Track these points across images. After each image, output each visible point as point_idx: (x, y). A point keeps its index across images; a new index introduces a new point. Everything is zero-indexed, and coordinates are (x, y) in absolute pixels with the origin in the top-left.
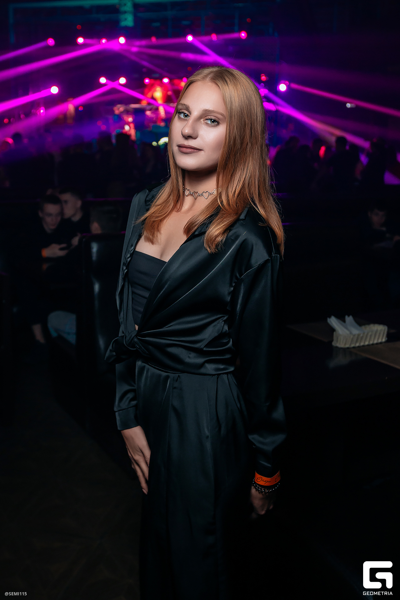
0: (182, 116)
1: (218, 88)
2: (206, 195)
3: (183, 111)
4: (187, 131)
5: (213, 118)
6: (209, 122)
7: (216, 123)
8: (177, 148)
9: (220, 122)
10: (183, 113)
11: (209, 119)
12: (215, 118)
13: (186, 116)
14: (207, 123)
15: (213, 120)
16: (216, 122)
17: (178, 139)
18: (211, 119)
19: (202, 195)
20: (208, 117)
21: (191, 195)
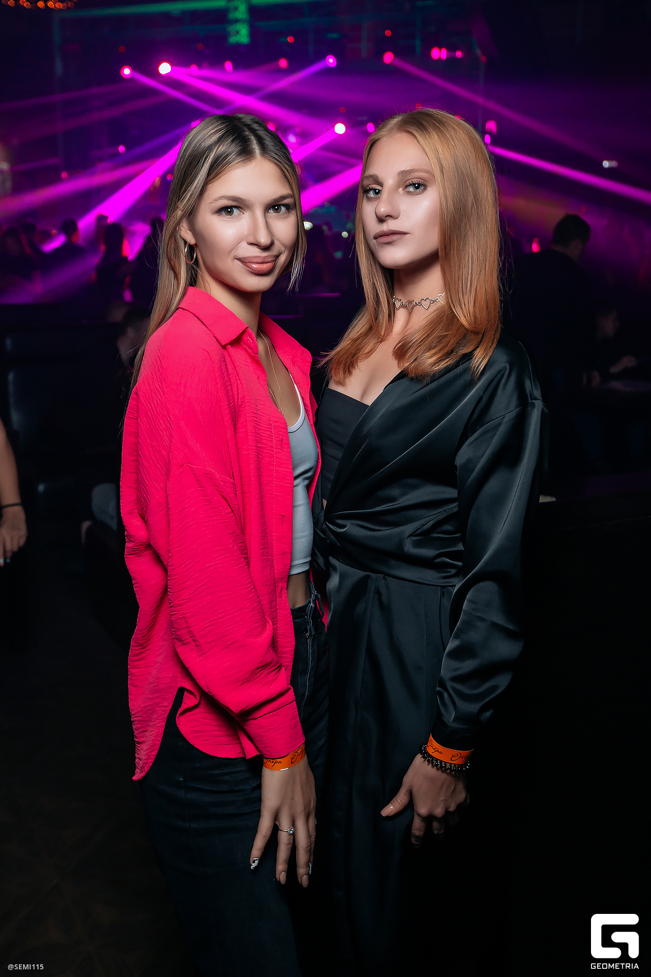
0: (371, 194)
1: (411, 137)
2: (426, 304)
3: (370, 186)
4: (382, 209)
5: (415, 181)
6: (411, 189)
7: (422, 188)
8: (374, 241)
9: (428, 184)
10: (372, 189)
11: (411, 185)
12: (418, 180)
13: (377, 192)
14: (409, 193)
15: (417, 185)
16: (420, 186)
17: (373, 228)
18: (414, 184)
19: (420, 304)
20: (407, 183)
21: (403, 307)
